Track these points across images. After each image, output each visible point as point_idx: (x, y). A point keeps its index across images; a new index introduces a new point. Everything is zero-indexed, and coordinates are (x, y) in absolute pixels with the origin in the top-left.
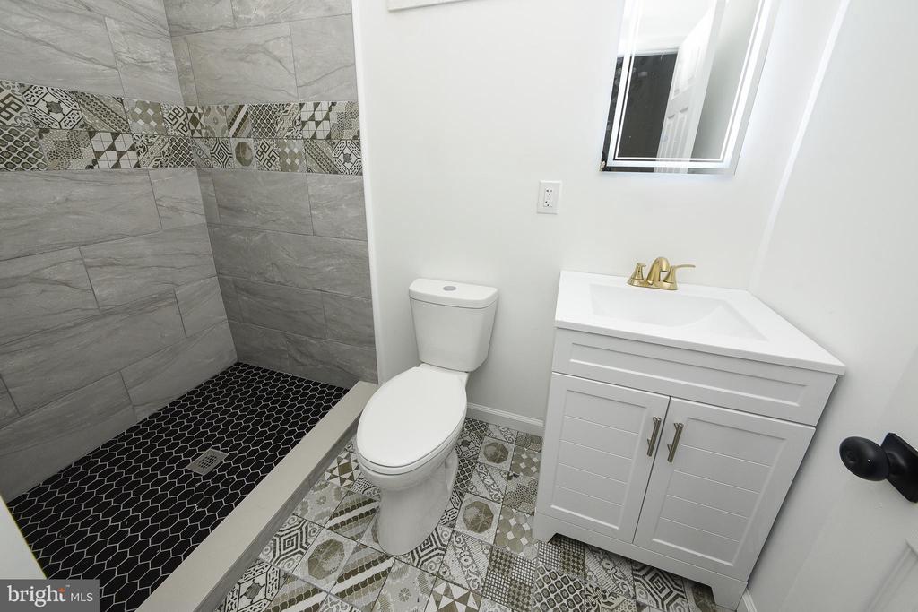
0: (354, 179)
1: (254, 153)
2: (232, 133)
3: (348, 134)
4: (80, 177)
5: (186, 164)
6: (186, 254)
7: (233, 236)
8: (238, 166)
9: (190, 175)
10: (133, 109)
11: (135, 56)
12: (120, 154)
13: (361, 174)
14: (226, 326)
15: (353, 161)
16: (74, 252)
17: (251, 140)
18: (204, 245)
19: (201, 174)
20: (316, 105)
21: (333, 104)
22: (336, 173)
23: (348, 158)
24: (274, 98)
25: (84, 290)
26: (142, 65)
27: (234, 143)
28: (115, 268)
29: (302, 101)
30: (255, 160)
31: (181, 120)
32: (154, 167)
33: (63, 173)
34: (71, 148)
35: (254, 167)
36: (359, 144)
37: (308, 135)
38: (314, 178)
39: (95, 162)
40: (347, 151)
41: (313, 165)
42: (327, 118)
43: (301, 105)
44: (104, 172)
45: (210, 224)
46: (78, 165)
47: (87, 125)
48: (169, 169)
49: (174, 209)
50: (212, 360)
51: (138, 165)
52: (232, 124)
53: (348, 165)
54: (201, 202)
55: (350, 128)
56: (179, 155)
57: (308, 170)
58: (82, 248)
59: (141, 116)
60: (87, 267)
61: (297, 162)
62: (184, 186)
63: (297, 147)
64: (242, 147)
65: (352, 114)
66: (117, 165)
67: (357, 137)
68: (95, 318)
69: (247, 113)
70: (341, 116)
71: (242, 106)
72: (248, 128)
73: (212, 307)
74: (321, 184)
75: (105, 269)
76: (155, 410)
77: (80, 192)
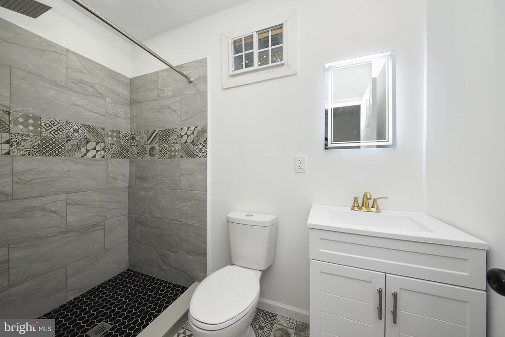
0: (203, 160)
1: (157, 151)
2: (149, 143)
3: (202, 140)
4: (78, 160)
5: (125, 157)
6: (115, 202)
7: (140, 192)
8: (149, 157)
9: (126, 162)
10: (108, 133)
11: (114, 112)
12: (97, 151)
13: (206, 157)
14: (126, 245)
15: (203, 151)
16: (63, 196)
17: (157, 145)
18: (124, 198)
19: (131, 162)
20: (188, 128)
21: (196, 127)
22: (195, 157)
23: (200, 150)
24: (170, 126)
25: (62, 217)
26: (116, 115)
27: (149, 147)
28: (80, 206)
29: (182, 127)
30: (157, 154)
31: (127, 138)
32: (110, 158)
33: (71, 159)
34: (78, 148)
35: (156, 157)
36: (206, 144)
37: (183, 141)
38: (183, 161)
39: (85, 154)
40: (201, 147)
41: (184, 155)
42: (193, 133)
43: (182, 129)
44: (88, 159)
45: (130, 187)
46: (78, 155)
47: (86, 138)
48: (117, 159)
49: (115, 178)
50: (115, 266)
51: (103, 157)
52: (150, 138)
53: (201, 154)
54: (128, 176)
55: (203, 137)
56: (123, 153)
57: (182, 157)
58: (68, 195)
59: (110, 136)
60: (67, 205)
61: (177, 153)
62: (122, 168)
63: (178, 147)
64: (152, 149)
65: (204, 131)
66: (95, 156)
67: (205, 141)
68: (63, 233)
69: (157, 133)
70: (199, 132)
71: (155, 131)
72: (157, 140)
73: (122, 233)
74: (188, 164)
75: (75, 206)
76: (78, 295)
77: (76, 167)
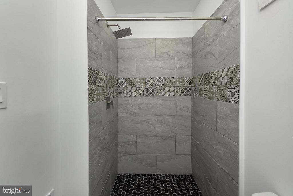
0: (234, 105)
1: (203, 91)
2: (199, 85)
3: (234, 82)
4: (161, 98)
5: (188, 95)
6: (182, 125)
7: (195, 122)
8: (199, 96)
9: (189, 98)
10: (176, 80)
11: (180, 65)
12: (170, 92)
13: (239, 103)
15: (235, 96)
16: (154, 117)
17: (203, 87)
18: (189, 124)
19: (192, 99)
20: (223, 70)
21: (230, 68)
22: (227, 102)
23: (233, 94)
24: (210, 70)
25: (154, 128)
26: (182, 67)
27: (199, 88)
28: (162, 124)
29: (218, 69)
30: (203, 94)
31: (189, 81)
32: (178, 96)
33: (157, 97)
34: (160, 91)
35: (203, 97)
36: (239, 87)
37: (219, 84)
38: (219, 103)
39: (164, 95)
40: (233, 91)
41: (219, 97)
42: (226, 75)
43: (218, 71)
44: (166, 97)
45: (191, 116)
46: (161, 95)
47: (165, 85)
48: (182, 97)
49: (181, 109)
51: (174, 96)
52: (200, 81)
53: (233, 98)
54: (190, 108)
55: (236, 78)
56: (186, 92)
57: (218, 99)
58: (157, 116)
59: (178, 82)
60: (157, 122)
61: (214, 95)
62: (186, 102)
63: (215, 89)
64: (201, 89)
65: (237, 71)
66: (169, 95)
67: (238, 83)
68: (155, 136)
69: (203, 77)
70: (233, 73)
71: (202, 75)
72: (203, 82)
73: (186, 147)
74: (222, 107)
75: (160, 123)
77: (160, 102)
